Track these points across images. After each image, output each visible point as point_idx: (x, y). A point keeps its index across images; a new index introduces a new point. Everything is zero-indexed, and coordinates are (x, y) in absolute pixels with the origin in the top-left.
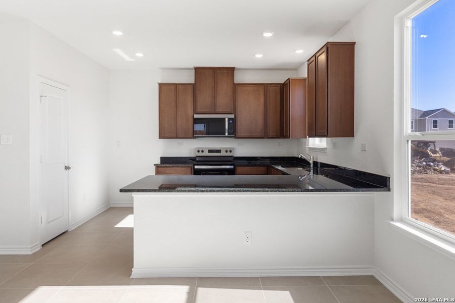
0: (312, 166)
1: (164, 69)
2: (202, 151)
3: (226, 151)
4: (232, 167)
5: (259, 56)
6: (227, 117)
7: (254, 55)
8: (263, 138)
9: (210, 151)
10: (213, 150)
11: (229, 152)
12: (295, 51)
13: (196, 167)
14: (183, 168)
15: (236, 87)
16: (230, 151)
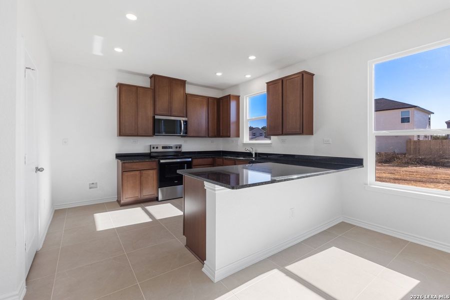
0: (254, 156)
1: (120, 71)
2: (157, 148)
3: (177, 148)
4: (190, 160)
5: (219, 74)
6: (182, 119)
7: (216, 73)
8: (206, 137)
9: (163, 148)
10: (166, 147)
11: (178, 148)
12: (245, 75)
13: (162, 161)
14: (148, 163)
15: (187, 97)
16: (180, 147)
